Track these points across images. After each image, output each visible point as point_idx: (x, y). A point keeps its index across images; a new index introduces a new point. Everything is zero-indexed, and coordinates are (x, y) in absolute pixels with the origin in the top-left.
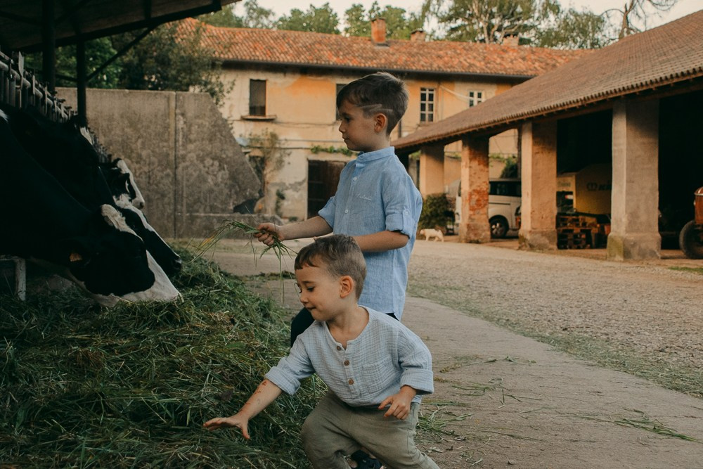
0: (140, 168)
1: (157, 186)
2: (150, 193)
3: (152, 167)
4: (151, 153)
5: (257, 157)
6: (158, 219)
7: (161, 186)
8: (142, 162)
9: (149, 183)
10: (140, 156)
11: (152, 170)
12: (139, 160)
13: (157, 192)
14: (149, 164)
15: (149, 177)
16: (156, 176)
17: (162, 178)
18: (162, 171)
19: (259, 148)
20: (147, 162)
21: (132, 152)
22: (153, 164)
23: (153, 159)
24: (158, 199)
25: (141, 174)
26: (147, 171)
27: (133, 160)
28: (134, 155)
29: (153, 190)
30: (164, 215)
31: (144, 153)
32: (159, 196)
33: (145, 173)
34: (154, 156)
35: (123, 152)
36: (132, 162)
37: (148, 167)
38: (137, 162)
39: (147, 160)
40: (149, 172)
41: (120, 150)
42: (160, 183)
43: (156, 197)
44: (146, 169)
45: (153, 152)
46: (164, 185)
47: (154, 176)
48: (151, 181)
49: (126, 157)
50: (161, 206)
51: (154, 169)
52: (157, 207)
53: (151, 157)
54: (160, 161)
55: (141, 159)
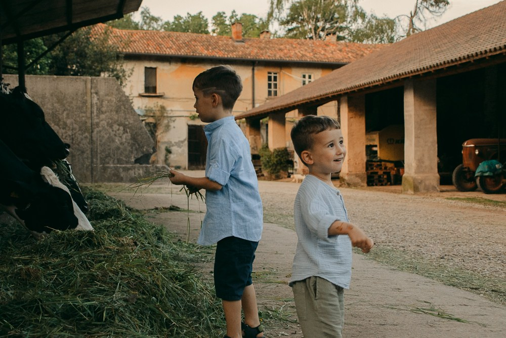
0: (66, 133)
1: (78, 145)
2: (73, 151)
3: (74, 132)
4: (74, 122)
5: (151, 123)
6: (80, 169)
7: (81, 145)
8: (67, 128)
10: (65, 124)
11: (75, 134)
13: (79, 150)
14: (72, 130)
15: (73, 139)
16: (78, 139)
17: (82, 139)
18: (82, 135)
19: (152, 116)
20: (71, 129)
21: (60, 120)
22: (75, 129)
23: (75, 126)
24: (79, 154)
25: (66, 136)
26: (71, 134)
27: (61, 127)
28: (61, 123)
29: (76, 148)
30: (84, 167)
31: (69, 122)
32: (80, 152)
33: (70, 136)
34: (75, 123)
36: (60, 128)
37: (71, 132)
38: (63, 129)
39: (71, 126)
40: (72, 135)
41: (50, 119)
42: (80, 143)
43: (78, 153)
44: (70, 133)
45: (75, 120)
46: (83, 144)
47: (76, 138)
48: (74, 142)
49: (55, 125)
50: (82, 160)
51: (76, 133)
52: (79, 161)
53: (74, 125)
54: (80, 127)
55: (66, 126)
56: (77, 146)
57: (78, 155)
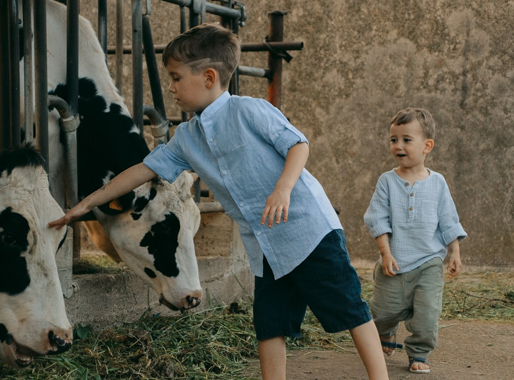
0: (440, 64)
1: (486, 114)
2: (464, 137)
3: (473, 59)
4: (473, 20)
6: (486, 211)
7: (498, 112)
8: (446, 47)
9: (462, 105)
10: (440, 29)
11: (475, 68)
12: (437, 39)
13: (485, 132)
14: (465, 53)
15: (465, 89)
16: (485, 86)
17: (501, 89)
18: (503, 71)
20: (461, 47)
21: (419, 17)
22: (478, 48)
23: (478, 35)
24: (488, 150)
25: (441, 79)
26: (458, 71)
27: (423, 41)
28: (425, 26)
29: (474, 125)
30: (503, 200)
31: (453, 20)
32: (490, 142)
33: (455, 76)
34: (480, 26)
35: (396, 18)
36: (419, 47)
37: (461, 59)
38: (431, 48)
39: (461, 39)
40: (464, 74)
41: (384, 14)
42: (494, 105)
43: (482, 146)
44: (455, 65)
45: (478, 13)
46: (506, 110)
47: (479, 85)
48: (470, 100)
49: (401, 34)
50: (496, 172)
51: (480, 63)
52: (485, 176)
53: (473, 32)
54: (496, 42)
55: (444, 36)
56: (481, 118)
57: (482, 153)
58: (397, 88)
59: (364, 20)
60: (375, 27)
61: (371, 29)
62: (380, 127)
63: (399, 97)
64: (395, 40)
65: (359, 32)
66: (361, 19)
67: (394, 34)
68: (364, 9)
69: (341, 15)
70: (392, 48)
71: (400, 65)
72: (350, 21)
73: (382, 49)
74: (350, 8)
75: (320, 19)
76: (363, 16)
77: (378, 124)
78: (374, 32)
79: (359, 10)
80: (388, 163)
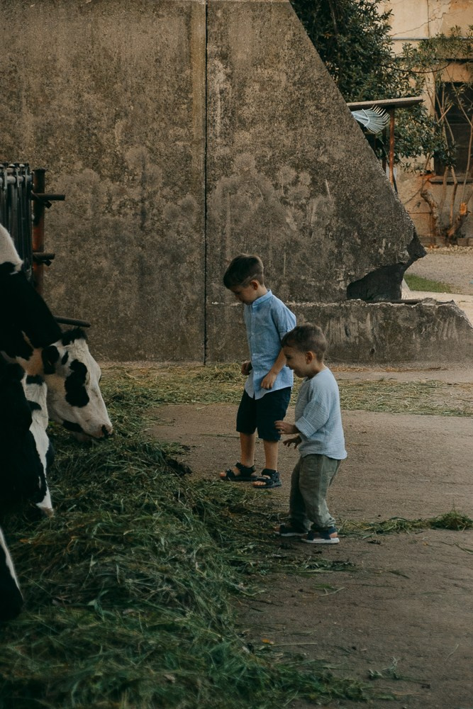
0: (121, 192)
1: (163, 235)
2: (145, 255)
3: (149, 189)
4: (148, 156)
5: (458, 84)
6: (166, 316)
7: (172, 234)
8: (126, 178)
9: (142, 227)
10: (120, 162)
11: (151, 196)
12: (118, 171)
13: (162, 250)
14: (142, 183)
15: (143, 214)
16: (160, 212)
17: (174, 215)
18: (174, 200)
19: (462, 62)
20: (139, 178)
21: (101, 151)
22: (153, 180)
23: (151, 169)
24: (165, 266)
25: (122, 205)
26: (137, 198)
27: (105, 172)
28: (107, 159)
29: (153, 245)
31: (131, 155)
32: (167, 259)
33: (135, 203)
34: (153, 161)
36: (102, 177)
37: (139, 189)
38: (114, 178)
39: (139, 171)
40: (143, 201)
41: (70, 147)
42: (169, 228)
43: (160, 262)
44: (135, 193)
45: (151, 151)
46: (178, 233)
47: (155, 211)
48: (148, 224)
49: (86, 165)
50: (172, 284)
51: (155, 193)
52: (164, 287)
53: (148, 166)
54: (168, 175)
55: (124, 168)
56: (158, 238)
57: (161, 268)
58: (85, 212)
59: (52, 152)
60: (62, 158)
61: (59, 160)
62: (72, 246)
63: (87, 219)
64: (81, 170)
65: (48, 161)
66: (49, 150)
67: (79, 165)
68: (51, 142)
69: (31, 146)
70: (79, 177)
71: (86, 192)
72: (39, 152)
73: (70, 177)
74: (38, 140)
75: (11, 149)
76: (50, 148)
77: (69, 243)
78: (61, 162)
79: (46, 143)
80: (80, 277)
